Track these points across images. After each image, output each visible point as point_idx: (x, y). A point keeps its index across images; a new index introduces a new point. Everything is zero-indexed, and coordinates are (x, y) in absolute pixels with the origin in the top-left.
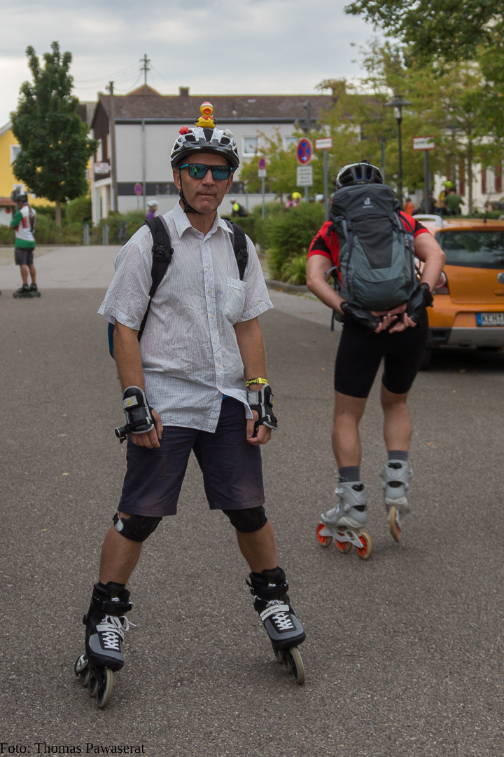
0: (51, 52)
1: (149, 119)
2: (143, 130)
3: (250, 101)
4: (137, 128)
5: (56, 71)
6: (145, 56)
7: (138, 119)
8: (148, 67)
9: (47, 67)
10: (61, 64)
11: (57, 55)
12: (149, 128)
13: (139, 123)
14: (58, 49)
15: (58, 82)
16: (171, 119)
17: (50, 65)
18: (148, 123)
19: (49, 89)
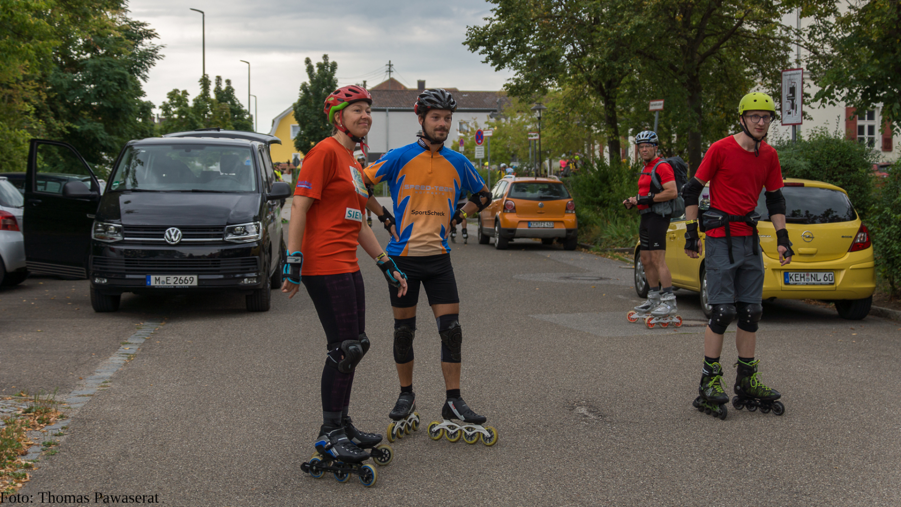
0: (322, 61)
1: (391, 108)
2: (387, 116)
3: (464, 95)
4: (383, 114)
5: (326, 75)
6: (390, 62)
7: (384, 108)
8: (392, 69)
9: (319, 71)
10: (329, 70)
11: (326, 64)
12: (391, 114)
13: (384, 110)
14: (327, 60)
15: (327, 83)
16: (407, 108)
17: (322, 71)
18: (390, 110)
19: (320, 88)
